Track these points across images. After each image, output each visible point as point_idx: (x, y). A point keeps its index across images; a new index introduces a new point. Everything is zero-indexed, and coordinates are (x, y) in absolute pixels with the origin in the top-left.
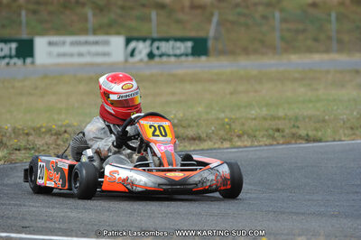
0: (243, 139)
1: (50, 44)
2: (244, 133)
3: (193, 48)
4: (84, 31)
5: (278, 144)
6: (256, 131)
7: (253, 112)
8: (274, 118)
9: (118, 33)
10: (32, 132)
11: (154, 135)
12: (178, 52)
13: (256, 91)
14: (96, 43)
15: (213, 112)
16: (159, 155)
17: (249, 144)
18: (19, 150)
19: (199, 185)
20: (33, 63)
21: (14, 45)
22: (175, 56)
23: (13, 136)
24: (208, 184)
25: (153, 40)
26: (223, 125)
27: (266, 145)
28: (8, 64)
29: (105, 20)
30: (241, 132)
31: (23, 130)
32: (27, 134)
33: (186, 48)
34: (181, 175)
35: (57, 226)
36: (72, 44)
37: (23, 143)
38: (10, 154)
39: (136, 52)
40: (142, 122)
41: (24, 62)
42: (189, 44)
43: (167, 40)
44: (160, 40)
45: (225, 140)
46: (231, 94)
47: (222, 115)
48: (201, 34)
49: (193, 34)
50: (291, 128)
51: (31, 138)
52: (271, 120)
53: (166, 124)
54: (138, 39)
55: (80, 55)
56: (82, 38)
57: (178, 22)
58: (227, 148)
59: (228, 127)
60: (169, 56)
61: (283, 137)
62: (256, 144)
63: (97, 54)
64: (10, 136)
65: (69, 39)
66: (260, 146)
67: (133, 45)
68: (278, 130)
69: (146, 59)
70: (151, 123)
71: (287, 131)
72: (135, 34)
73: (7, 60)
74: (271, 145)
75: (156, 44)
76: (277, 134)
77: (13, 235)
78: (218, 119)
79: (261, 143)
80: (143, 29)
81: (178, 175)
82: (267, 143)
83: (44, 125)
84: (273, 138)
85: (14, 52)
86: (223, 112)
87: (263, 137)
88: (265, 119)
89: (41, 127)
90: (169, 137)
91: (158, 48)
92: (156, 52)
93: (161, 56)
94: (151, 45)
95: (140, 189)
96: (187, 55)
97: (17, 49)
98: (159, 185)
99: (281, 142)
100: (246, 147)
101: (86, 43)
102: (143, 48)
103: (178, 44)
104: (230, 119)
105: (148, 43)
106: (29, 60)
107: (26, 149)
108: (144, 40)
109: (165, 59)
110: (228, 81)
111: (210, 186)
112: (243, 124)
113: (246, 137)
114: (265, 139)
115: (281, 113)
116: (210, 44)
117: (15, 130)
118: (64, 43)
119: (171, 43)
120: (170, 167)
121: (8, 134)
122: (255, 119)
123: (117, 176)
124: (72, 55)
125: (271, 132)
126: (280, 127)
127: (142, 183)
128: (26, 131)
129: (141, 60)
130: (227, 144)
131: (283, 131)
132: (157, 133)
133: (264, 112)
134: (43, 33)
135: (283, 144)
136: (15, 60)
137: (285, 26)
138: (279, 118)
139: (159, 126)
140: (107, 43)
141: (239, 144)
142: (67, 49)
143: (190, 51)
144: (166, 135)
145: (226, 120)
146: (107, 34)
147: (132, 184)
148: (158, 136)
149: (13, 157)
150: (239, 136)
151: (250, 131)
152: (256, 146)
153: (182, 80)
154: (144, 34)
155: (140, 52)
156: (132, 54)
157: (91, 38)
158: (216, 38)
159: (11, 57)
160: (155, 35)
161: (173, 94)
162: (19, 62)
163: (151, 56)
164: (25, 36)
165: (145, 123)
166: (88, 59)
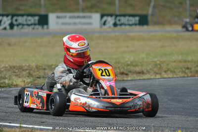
0: (167, 73)
1: (58, 17)
2: (168, 70)
3: (139, 20)
4: (77, 10)
5: (188, 77)
6: (175, 68)
7: (174, 58)
8: (185, 61)
9: (97, 12)
10: (47, 68)
11: (102, 75)
12: (131, 23)
13: (175, 46)
14: (84, 17)
15: (151, 57)
16: (106, 88)
17: (171, 76)
18: (40, 78)
19: (132, 108)
20: (48, 28)
21: (37, 18)
22: (130, 25)
23: (36, 70)
24: (138, 107)
25: (117, 16)
26: (156, 65)
27: (181, 77)
28: (33, 28)
29: (89, 4)
30: (166, 69)
31: (42, 66)
32: (45, 69)
33: (135, 20)
34: (120, 101)
35: (61, 122)
36: (70, 17)
37: (42, 74)
38: (34, 80)
39: (107, 22)
40: (94, 67)
41: (43, 28)
42: (137, 18)
43: (124, 16)
44: (121, 16)
45: (157, 73)
46: (162, 47)
47: (156, 59)
48: (144, 13)
49: (139, 12)
50: (195, 67)
51: (46, 71)
52: (184, 62)
53: (109, 68)
54: (108, 15)
55: (75, 24)
56: (76, 14)
57: (131, 5)
58: (158, 79)
59: (159, 66)
60: (125, 25)
61: (191, 72)
62: (175, 76)
63: (85, 24)
64: (34, 70)
65: (68, 15)
66: (178, 77)
67: (105, 18)
68: (188, 68)
69: (112, 27)
70: (100, 68)
71: (193, 69)
72: (106, 12)
73: (33, 26)
74: (184, 77)
75: (118, 18)
76: (187, 71)
77: (36, 127)
78: (153, 61)
79: (178, 76)
80: (111, 10)
81: (118, 101)
82: (182, 76)
83: (54, 64)
84: (185, 73)
85: (37, 22)
86: (156, 57)
87: (179, 72)
88: (180, 62)
89: (52, 65)
90: (112, 77)
91: (119, 20)
92: (118, 22)
93: (121, 25)
94: (115, 19)
95: (94, 110)
96: (136, 24)
97: (39, 20)
98: (107, 107)
99: (190, 75)
100: (169, 78)
101: (78, 17)
102: (110, 20)
103: (131, 18)
104: (160, 62)
105: (113, 17)
106: (45, 27)
107: (43, 77)
108: (111, 16)
109: (123, 27)
110: (159, 40)
111: (139, 108)
112: (168, 65)
113: (169, 72)
114: (180, 73)
115: (190, 58)
116: (149, 18)
117: (37, 67)
118: (65, 17)
119: (127, 17)
120: (113, 96)
121: (33, 69)
122: (174, 62)
123: (79, 102)
124: (70, 24)
125: (184, 69)
126: (189, 66)
127: (95, 106)
128: (43, 68)
129: (110, 27)
130: (158, 76)
131: (191, 69)
132: (104, 74)
133: (180, 58)
134: (54, 11)
135: (191, 76)
136: (37, 26)
137: (192, 8)
138: (189, 62)
139: (105, 70)
140: (90, 17)
141: (166, 76)
142: (67, 20)
143: (137, 22)
144: (109, 75)
145: (158, 62)
146: (91, 12)
147: (89, 106)
148: (104, 76)
149: (36, 82)
150: (165, 72)
151: (172, 69)
152: (175, 78)
153: (133, 39)
154: (111, 12)
155: (109, 23)
156: (104, 24)
157: (81, 14)
158: (153, 15)
159: (35, 24)
160: (118, 13)
161: (128, 47)
162: (40, 27)
163: (115, 25)
164: (43, 12)
165: (96, 67)
166: (79, 27)
